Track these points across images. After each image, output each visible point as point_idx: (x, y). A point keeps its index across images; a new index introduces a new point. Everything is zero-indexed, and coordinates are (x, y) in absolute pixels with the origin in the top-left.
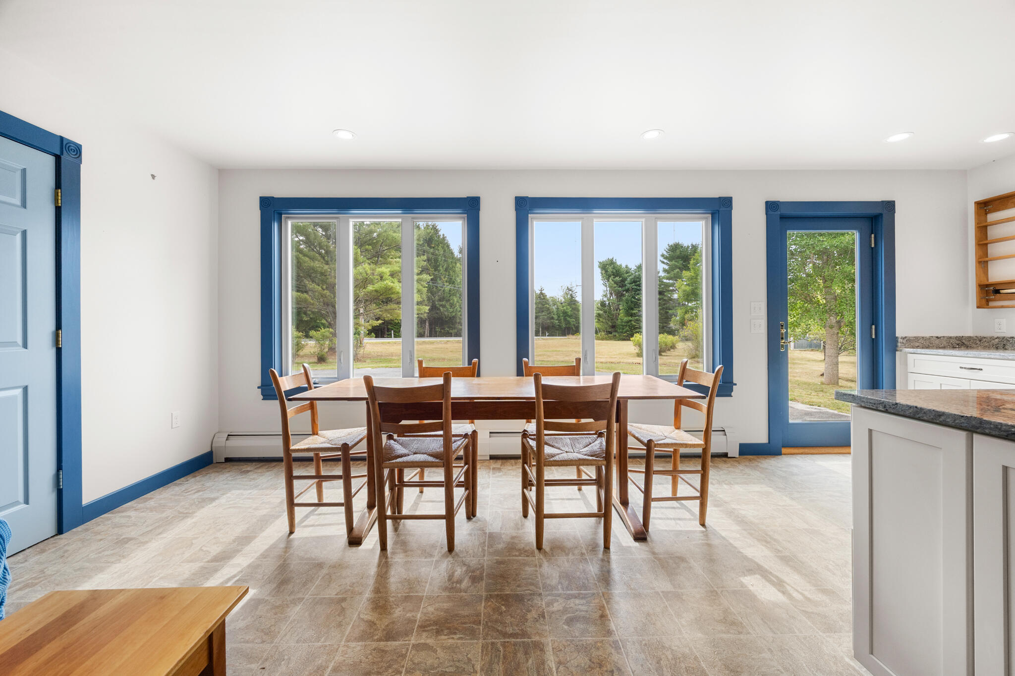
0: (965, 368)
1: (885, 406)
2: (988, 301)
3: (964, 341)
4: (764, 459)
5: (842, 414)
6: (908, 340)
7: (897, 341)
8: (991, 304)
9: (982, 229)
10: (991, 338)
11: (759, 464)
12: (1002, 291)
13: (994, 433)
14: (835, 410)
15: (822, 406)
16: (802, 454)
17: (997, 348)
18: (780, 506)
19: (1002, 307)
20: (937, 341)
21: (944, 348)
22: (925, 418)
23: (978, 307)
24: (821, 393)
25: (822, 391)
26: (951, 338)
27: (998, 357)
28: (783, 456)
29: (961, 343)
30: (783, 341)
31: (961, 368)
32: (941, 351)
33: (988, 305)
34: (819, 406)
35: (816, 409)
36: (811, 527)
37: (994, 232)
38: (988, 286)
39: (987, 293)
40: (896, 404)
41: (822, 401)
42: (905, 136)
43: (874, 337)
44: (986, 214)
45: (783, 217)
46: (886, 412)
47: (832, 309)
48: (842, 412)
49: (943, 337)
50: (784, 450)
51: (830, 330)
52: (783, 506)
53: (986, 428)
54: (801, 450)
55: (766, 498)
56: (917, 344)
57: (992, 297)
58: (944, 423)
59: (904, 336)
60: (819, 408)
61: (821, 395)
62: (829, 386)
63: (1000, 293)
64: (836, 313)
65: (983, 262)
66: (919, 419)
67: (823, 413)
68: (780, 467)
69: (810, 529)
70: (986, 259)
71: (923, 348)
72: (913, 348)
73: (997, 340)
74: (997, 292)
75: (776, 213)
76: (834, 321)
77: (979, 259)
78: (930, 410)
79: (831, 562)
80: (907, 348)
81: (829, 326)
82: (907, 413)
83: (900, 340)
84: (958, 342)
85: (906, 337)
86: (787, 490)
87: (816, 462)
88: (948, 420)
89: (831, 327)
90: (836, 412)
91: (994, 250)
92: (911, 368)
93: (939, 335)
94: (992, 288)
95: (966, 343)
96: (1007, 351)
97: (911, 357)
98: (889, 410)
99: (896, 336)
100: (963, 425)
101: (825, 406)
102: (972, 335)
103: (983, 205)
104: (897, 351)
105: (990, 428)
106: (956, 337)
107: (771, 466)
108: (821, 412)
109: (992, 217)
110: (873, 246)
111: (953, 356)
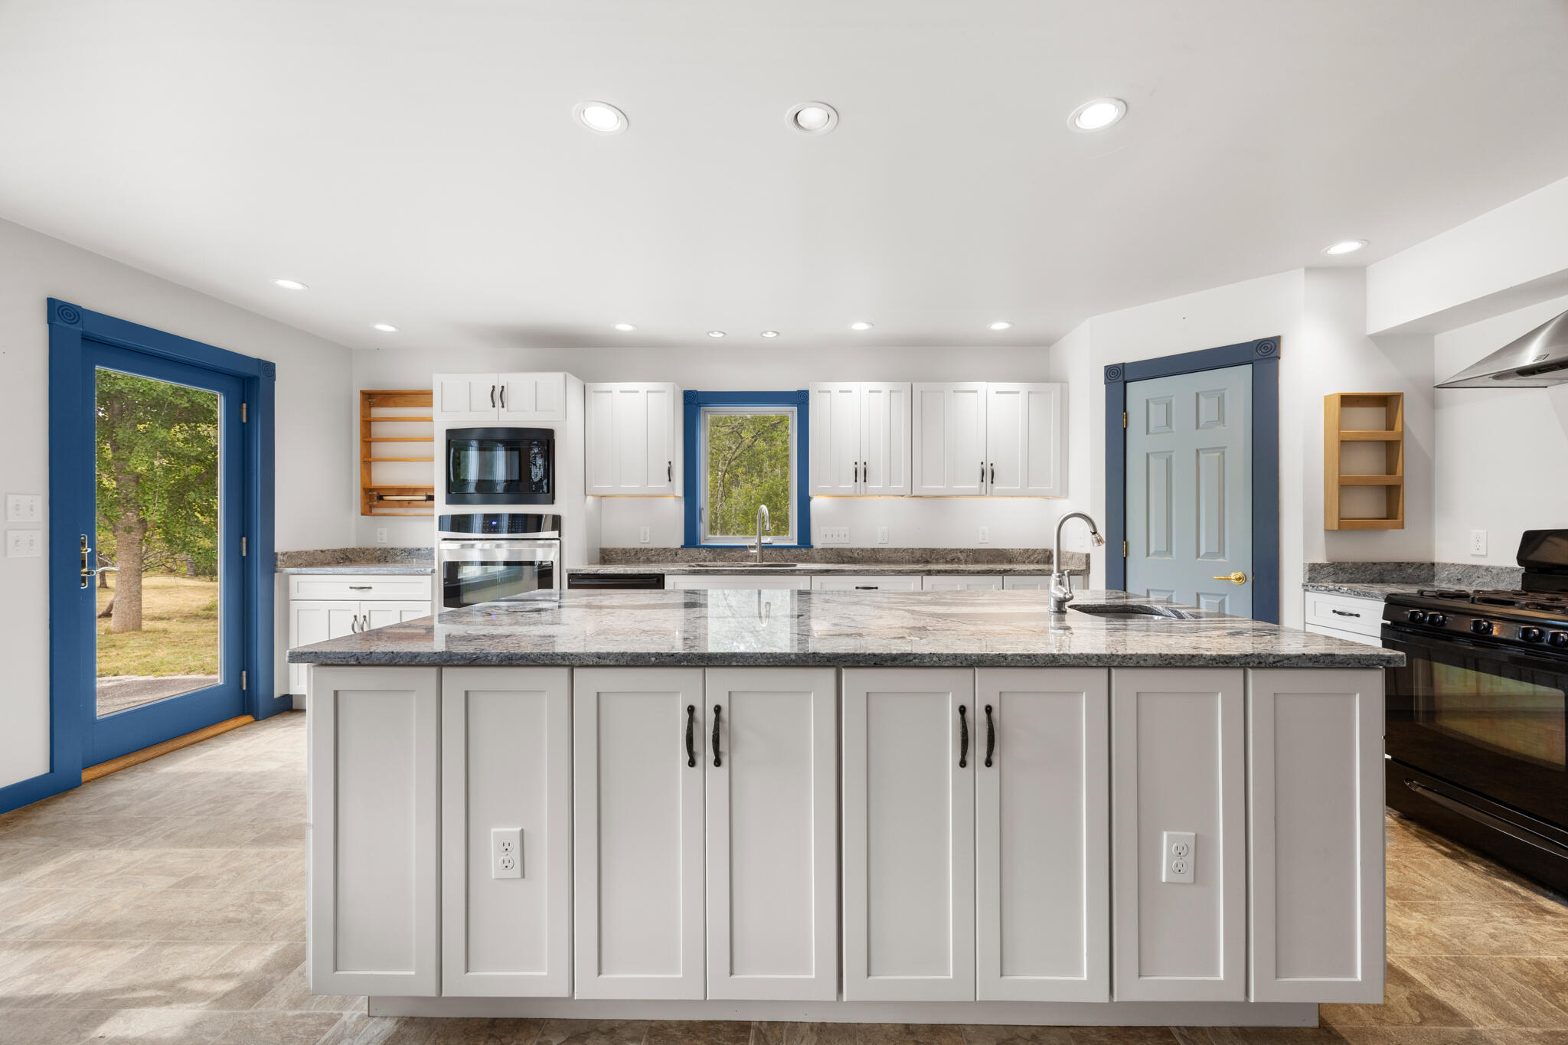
0: (355, 588)
1: (358, 658)
2: (371, 507)
3: (348, 554)
4: (41, 808)
5: (162, 678)
6: (289, 556)
7: (277, 560)
8: (375, 511)
9: (367, 423)
10: (374, 549)
11: (34, 821)
12: (385, 498)
13: (460, 663)
14: (149, 675)
15: (120, 673)
16: (124, 768)
17: (379, 561)
18: (110, 874)
19: (384, 515)
20: (322, 556)
21: (328, 564)
22: (402, 663)
23: (362, 514)
24: (113, 649)
25: (114, 646)
26: (335, 551)
27: (385, 572)
28: (83, 786)
29: (345, 558)
30: (85, 570)
31: (351, 588)
32: (329, 569)
33: (371, 512)
34: (115, 675)
35: (109, 681)
36: (181, 876)
37: (378, 429)
38: (371, 490)
39: (371, 498)
40: (371, 653)
41: (119, 664)
42: (297, 286)
43: (244, 554)
44: (370, 407)
45: (87, 339)
46: (359, 665)
47: (131, 499)
48: (162, 676)
49: (328, 550)
50: (86, 775)
51: (126, 535)
52: (117, 871)
53: (454, 660)
54: (122, 763)
55: (74, 876)
56: (300, 561)
57: (375, 503)
58: (420, 663)
59: (285, 551)
60: (114, 678)
61: (115, 653)
62: (123, 635)
63: (383, 500)
64: (139, 506)
65: (367, 461)
66: (396, 665)
67: (127, 685)
68: (87, 808)
69: (180, 882)
70: (370, 460)
71: (306, 566)
72: (295, 566)
73: (378, 552)
74: (381, 498)
75: (73, 327)
76: (135, 519)
77: (364, 458)
78: (406, 653)
79: (231, 909)
80: (290, 567)
81: (125, 528)
82: (383, 661)
83: (280, 557)
84: (342, 556)
85: (287, 553)
86: (115, 842)
87: (157, 772)
88: (423, 660)
89: (129, 530)
90: (151, 678)
91: (378, 449)
92: (293, 595)
93: (323, 548)
94: (375, 493)
95: (350, 556)
96: (388, 564)
97: (293, 580)
98: (362, 662)
99: (276, 551)
100: (436, 662)
101: (128, 673)
102: (355, 547)
103: (367, 397)
104: (276, 572)
105: (458, 660)
106: (341, 550)
107: (64, 813)
108: (122, 686)
109: (377, 412)
110: (245, 420)
111: (342, 574)
